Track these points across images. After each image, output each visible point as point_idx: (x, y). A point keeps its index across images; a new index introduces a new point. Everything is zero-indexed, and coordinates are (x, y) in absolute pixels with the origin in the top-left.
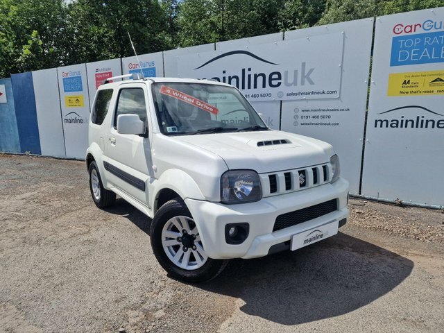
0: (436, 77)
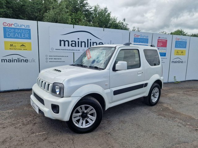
0: (22, 44)
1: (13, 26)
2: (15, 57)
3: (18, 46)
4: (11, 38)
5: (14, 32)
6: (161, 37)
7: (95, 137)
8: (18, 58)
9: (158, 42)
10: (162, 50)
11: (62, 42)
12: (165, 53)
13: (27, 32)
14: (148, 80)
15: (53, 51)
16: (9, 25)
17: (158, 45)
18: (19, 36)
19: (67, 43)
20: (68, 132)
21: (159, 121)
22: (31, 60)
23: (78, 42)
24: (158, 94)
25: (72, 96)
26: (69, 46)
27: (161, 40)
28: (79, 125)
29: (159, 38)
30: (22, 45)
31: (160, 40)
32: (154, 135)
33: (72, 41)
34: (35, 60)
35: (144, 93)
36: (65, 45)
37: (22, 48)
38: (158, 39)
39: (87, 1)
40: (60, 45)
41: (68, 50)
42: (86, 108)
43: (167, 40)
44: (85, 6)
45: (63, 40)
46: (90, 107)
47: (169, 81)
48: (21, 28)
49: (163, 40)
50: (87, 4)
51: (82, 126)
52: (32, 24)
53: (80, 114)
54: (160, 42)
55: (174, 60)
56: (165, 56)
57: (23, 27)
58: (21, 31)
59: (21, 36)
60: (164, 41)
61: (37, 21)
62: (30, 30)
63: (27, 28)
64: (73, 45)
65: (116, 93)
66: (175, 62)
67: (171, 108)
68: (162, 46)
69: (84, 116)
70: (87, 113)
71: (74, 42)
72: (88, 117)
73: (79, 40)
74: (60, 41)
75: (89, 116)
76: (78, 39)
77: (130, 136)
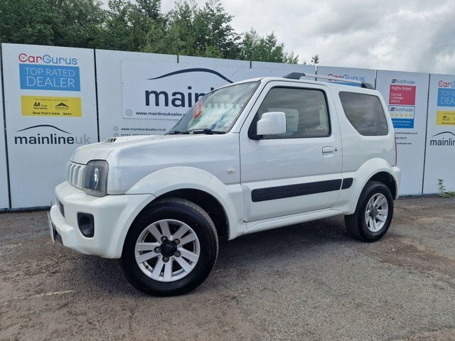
1: (41, 62)
2: (46, 132)
3: (52, 107)
4: (36, 88)
5: (44, 74)
6: (400, 80)
7: (194, 305)
8: (52, 135)
9: (392, 91)
10: (404, 113)
11: (152, 97)
12: (412, 121)
13: (72, 73)
14: (354, 171)
15: (132, 117)
16: (31, 59)
17: (390, 99)
18: (53, 83)
19: (162, 97)
20: (127, 292)
21: (382, 273)
22: (81, 138)
23: (190, 95)
24: (387, 211)
25: (128, 192)
26: (167, 104)
27: (399, 86)
28: (154, 274)
29: (394, 81)
30: (60, 105)
31: (395, 86)
32: (358, 305)
33: (174, 94)
34: (89, 138)
35: (342, 204)
36: (157, 104)
37: (61, 112)
38: (391, 86)
39: (228, 24)
40: (148, 104)
41: (164, 114)
42: (174, 228)
43: (414, 88)
44: (225, 35)
45: (152, 92)
46: (182, 225)
47: (425, 192)
48: (58, 64)
49: (405, 86)
50: (230, 30)
51: (162, 275)
52: (82, 56)
53: (158, 244)
54: (398, 92)
55: (437, 138)
56: (411, 126)
57: (63, 64)
58: (58, 72)
59: (58, 83)
60: (408, 89)
61: (94, 48)
62: (77, 69)
63: (72, 65)
64: (178, 102)
65: (258, 196)
66: (441, 143)
67: (421, 248)
68: (402, 103)
69: (168, 250)
70: (175, 243)
71: (179, 96)
72: (179, 254)
73: (190, 91)
74: (148, 94)
75: (180, 249)
76: (190, 88)
77: (291, 306)
